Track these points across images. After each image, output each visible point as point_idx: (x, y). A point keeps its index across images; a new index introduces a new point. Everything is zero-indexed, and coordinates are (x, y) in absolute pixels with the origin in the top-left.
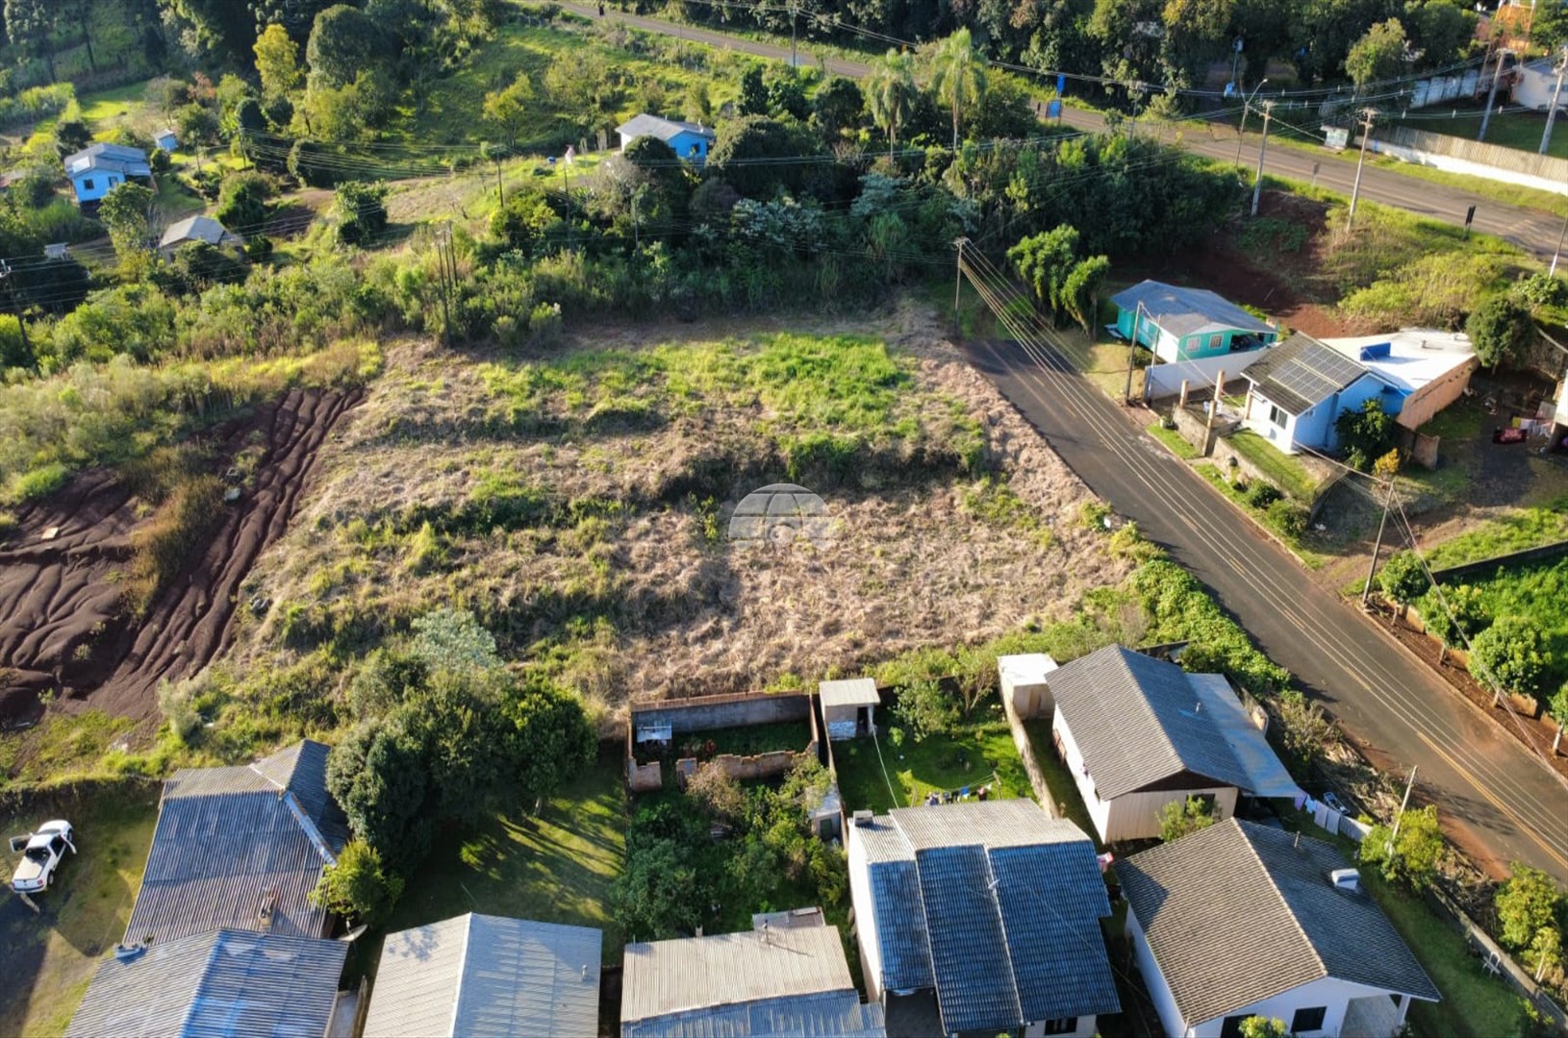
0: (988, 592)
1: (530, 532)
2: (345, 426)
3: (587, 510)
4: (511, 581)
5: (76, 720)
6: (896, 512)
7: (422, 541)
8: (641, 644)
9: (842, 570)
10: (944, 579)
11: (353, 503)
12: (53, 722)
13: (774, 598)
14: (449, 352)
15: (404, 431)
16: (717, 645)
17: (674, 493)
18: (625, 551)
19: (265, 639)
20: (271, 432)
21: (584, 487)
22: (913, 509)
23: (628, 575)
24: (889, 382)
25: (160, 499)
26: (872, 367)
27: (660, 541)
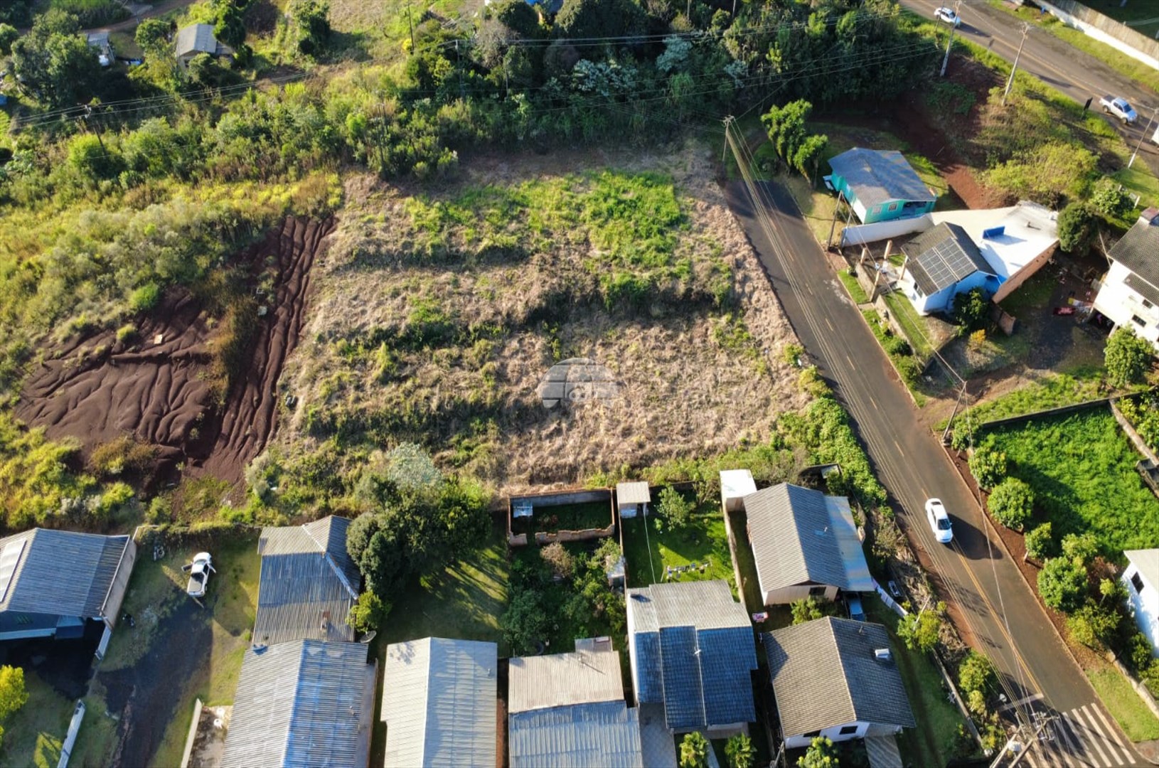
0: (722, 408)
1: (446, 351)
2: (324, 253)
3: (482, 334)
4: (436, 390)
5: (199, 484)
6: (671, 338)
7: (381, 355)
8: (514, 439)
9: (635, 385)
10: (696, 396)
11: (337, 324)
12: (187, 483)
13: (594, 406)
14: (386, 185)
15: (363, 260)
16: (558, 441)
17: (536, 319)
18: (504, 366)
19: (298, 429)
20: (279, 255)
21: (478, 314)
22: (682, 336)
23: (506, 388)
24: (673, 223)
25: (220, 314)
26: (664, 210)
27: (524, 359)
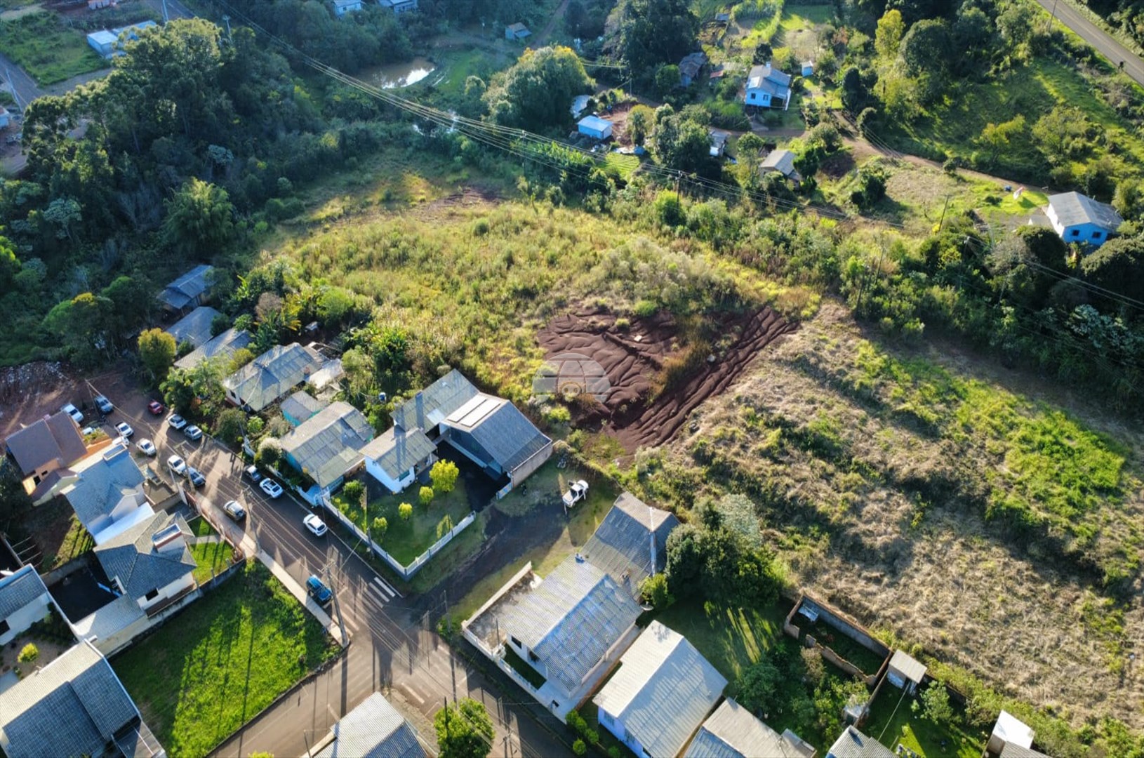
0: (1047, 669)
1: (823, 463)
2: (777, 345)
3: (860, 469)
4: (799, 486)
5: (609, 441)
6: (1034, 580)
7: (772, 436)
8: (837, 561)
9: (971, 593)
10: (1027, 642)
11: (755, 396)
12: (602, 435)
13: (923, 583)
14: (853, 322)
15: (802, 364)
16: (873, 588)
17: (912, 486)
18: (863, 504)
19: (687, 448)
20: (746, 329)
21: (867, 453)
22: (1046, 586)
23: (854, 520)
24: (1102, 490)
25: (684, 344)
26: (1099, 474)
27: (885, 510)
